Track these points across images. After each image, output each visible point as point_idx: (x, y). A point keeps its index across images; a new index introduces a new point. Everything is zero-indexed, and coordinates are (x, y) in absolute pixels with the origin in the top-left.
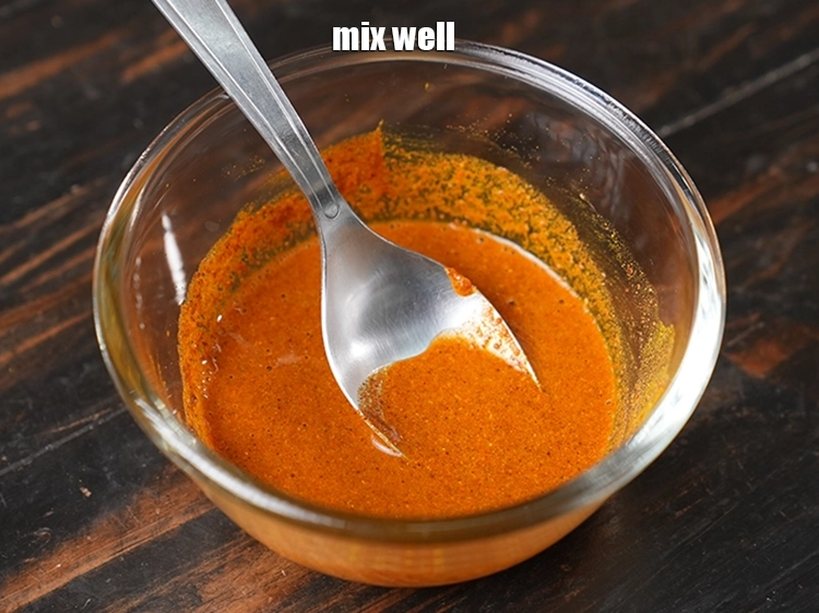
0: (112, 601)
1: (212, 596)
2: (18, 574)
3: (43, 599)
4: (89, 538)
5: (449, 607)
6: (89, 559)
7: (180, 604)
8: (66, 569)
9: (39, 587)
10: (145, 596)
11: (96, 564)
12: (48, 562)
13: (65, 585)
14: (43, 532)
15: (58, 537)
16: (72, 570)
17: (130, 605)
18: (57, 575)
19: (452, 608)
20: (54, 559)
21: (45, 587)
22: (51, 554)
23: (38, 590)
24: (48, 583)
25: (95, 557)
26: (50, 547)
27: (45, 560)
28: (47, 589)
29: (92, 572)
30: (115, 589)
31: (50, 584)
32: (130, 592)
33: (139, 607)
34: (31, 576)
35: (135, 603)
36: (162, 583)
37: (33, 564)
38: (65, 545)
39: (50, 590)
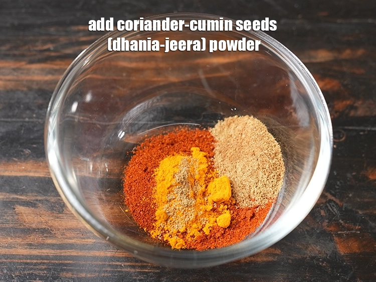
0: (32, 192)
1: (68, 212)
2: (8, 162)
3: (9, 177)
4: (41, 163)
5: (150, 271)
6: (35, 172)
7: (54, 208)
8: (25, 170)
9: (11, 172)
10: (44, 197)
11: (37, 175)
12: (21, 164)
13: (20, 176)
14: (27, 151)
15: (31, 157)
16: (27, 172)
17: (37, 198)
18: (20, 171)
19: (151, 272)
20: (24, 164)
21: (13, 172)
22: (24, 162)
23: (10, 172)
24: (15, 171)
25: (38, 172)
26: (26, 158)
27: (21, 162)
28: (14, 174)
29: (33, 177)
30: (36, 189)
31: (16, 173)
32: (41, 193)
33: (40, 201)
34: (11, 166)
35: (39, 198)
36: (54, 196)
37: (15, 161)
38: (31, 161)
39: (14, 175)
